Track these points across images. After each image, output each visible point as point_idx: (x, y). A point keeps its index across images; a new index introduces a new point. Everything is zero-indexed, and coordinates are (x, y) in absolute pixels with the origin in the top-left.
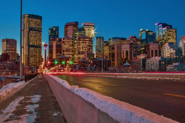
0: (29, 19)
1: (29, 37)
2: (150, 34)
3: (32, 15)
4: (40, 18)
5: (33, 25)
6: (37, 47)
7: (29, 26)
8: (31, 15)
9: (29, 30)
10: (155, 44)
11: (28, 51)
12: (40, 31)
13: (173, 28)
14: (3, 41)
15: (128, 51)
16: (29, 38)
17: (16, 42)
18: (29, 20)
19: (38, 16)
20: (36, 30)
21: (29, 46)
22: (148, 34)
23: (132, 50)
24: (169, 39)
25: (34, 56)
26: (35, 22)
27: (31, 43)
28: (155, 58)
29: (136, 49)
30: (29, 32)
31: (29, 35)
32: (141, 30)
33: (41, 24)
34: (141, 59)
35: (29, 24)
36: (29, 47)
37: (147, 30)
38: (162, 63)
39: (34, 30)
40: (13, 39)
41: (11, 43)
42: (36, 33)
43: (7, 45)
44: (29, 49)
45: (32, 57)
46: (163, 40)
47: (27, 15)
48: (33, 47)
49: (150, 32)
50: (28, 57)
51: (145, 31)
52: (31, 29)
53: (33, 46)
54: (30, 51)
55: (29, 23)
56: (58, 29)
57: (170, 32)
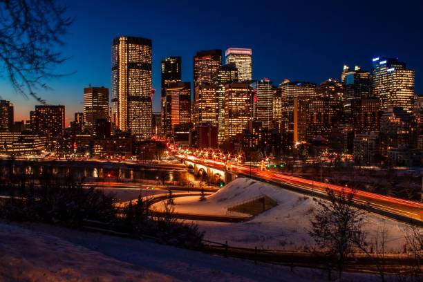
0: (128, 46)
1: (128, 81)
2: (363, 76)
3: (134, 38)
4: (148, 43)
5: (135, 58)
6: (143, 99)
7: (128, 59)
8: (132, 39)
9: (129, 68)
10: (370, 100)
12: (148, 67)
13: (407, 68)
14: (86, 91)
15: (320, 113)
16: (128, 83)
18: (128, 49)
19: (144, 40)
20: (141, 68)
21: (130, 98)
22: (360, 76)
23: (328, 111)
24: (398, 90)
25: (138, 117)
26: (140, 51)
27: (133, 94)
28: (369, 134)
29: (335, 110)
30: (128, 71)
31: (128, 76)
32: (345, 68)
33: (151, 54)
34: (346, 134)
35: (128, 56)
36: (129, 100)
37: (357, 68)
39: (138, 68)
40: (103, 87)
41: (100, 94)
42: (142, 73)
43: (93, 98)
44: (128, 103)
45: (134, 118)
46: (387, 91)
47: (124, 39)
48: (137, 100)
49: (363, 72)
50: (128, 119)
51: (353, 71)
52: (131, 65)
53: (136, 98)
54: (130, 108)
55: (128, 54)
56: (180, 61)
57: (402, 76)
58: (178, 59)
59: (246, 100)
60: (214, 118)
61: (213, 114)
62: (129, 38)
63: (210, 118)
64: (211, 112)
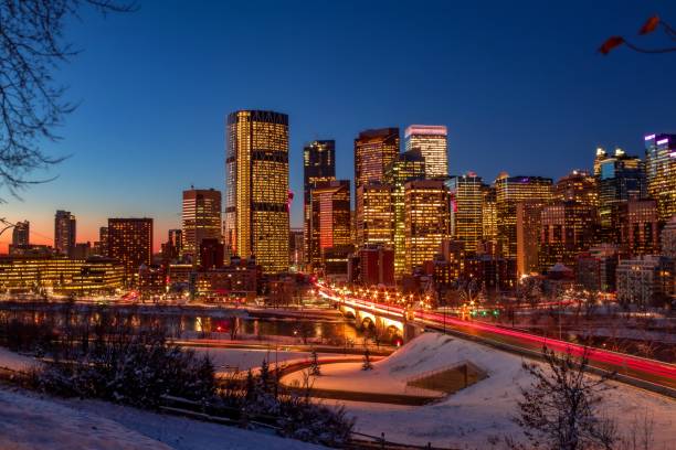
0: (251, 125)
1: (251, 180)
2: (631, 164)
3: (260, 112)
4: (282, 119)
5: (262, 143)
6: (275, 208)
7: (251, 146)
8: (257, 114)
9: (253, 158)
10: (643, 204)
11: (251, 220)
12: (282, 157)
14: (186, 195)
15: (560, 227)
16: (251, 182)
17: (220, 198)
18: (252, 129)
19: (277, 115)
20: (271, 158)
21: (254, 206)
22: (623, 165)
23: (572, 223)
25: (268, 235)
26: (270, 132)
27: (259, 199)
28: (642, 259)
29: (584, 220)
30: (252, 163)
32: (598, 153)
33: (287, 137)
34: (604, 259)
35: (251, 141)
36: (253, 209)
37: (619, 152)
38: (662, 273)
39: (266, 159)
40: (212, 190)
41: (207, 201)
42: (274, 167)
43: (197, 207)
44: (251, 214)
45: (261, 238)
46: (671, 188)
47: (245, 114)
48: (266, 210)
49: (629, 158)
50: (251, 240)
51: (613, 157)
52: (257, 155)
53: (263, 207)
54: (255, 221)
55: (251, 138)
56: (334, 147)
58: (331, 145)
59: (439, 208)
60: (387, 237)
61: (387, 231)
62: (253, 112)
63: (382, 236)
64: (383, 227)
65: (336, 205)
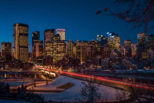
0: (19, 27)
1: (19, 40)
2: (104, 39)
5: (22, 31)
6: (25, 47)
7: (19, 32)
9: (19, 35)
10: (107, 47)
11: (19, 50)
12: (27, 35)
13: (118, 36)
14: (2, 44)
15: (90, 52)
19: (26, 25)
21: (20, 47)
22: (103, 39)
23: (92, 51)
24: (116, 43)
25: (23, 54)
26: (24, 29)
27: (21, 45)
28: (106, 59)
29: (95, 51)
30: (19, 36)
31: (19, 38)
32: (98, 36)
33: (28, 30)
34: (99, 59)
35: (19, 31)
37: (102, 36)
38: (110, 62)
39: (23, 35)
41: (8, 45)
42: (25, 37)
43: (5, 47)
45: (21, 54)
46: (112, 44)
47: (18, 24)
49: (104, 37)
50: (19, 55)
52: (20, 34)
53: (22, 47)
57: (117, 39)
58: (38, 32)
59: (63, 47)
60: (52, 54)
61: (51, 53)
62: (20, 24)
63: (50, 54)
65: (40, 46)
